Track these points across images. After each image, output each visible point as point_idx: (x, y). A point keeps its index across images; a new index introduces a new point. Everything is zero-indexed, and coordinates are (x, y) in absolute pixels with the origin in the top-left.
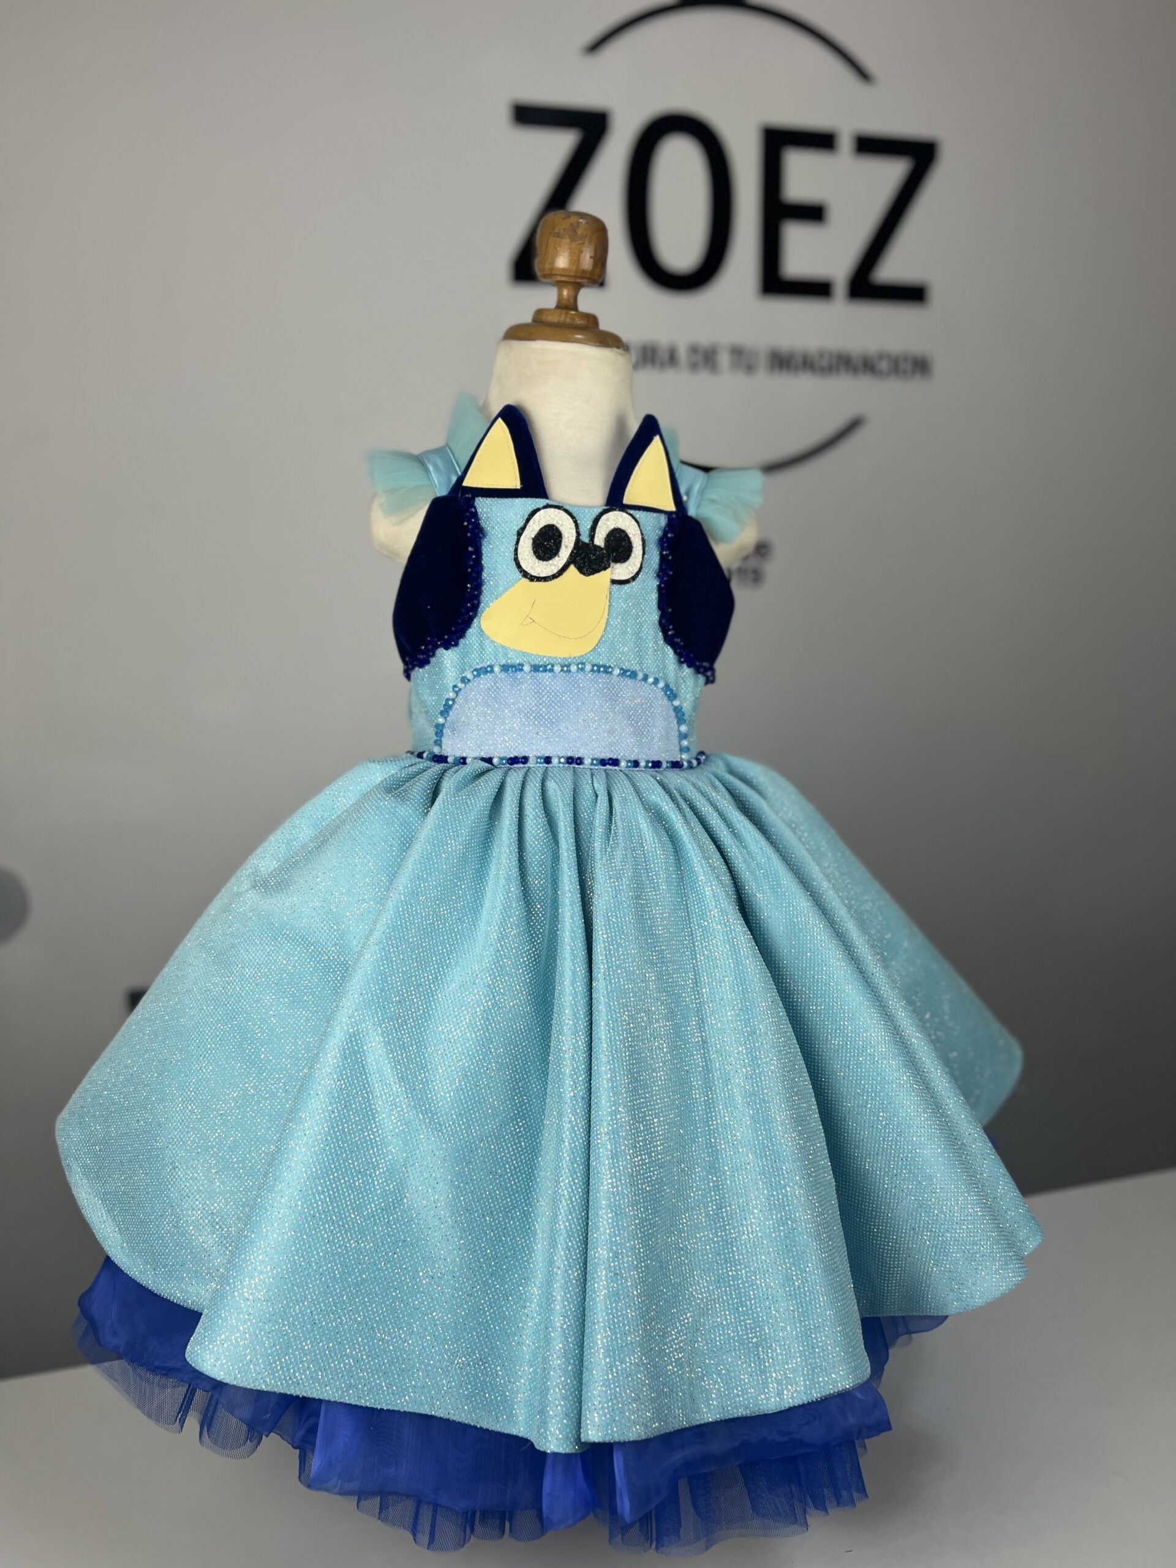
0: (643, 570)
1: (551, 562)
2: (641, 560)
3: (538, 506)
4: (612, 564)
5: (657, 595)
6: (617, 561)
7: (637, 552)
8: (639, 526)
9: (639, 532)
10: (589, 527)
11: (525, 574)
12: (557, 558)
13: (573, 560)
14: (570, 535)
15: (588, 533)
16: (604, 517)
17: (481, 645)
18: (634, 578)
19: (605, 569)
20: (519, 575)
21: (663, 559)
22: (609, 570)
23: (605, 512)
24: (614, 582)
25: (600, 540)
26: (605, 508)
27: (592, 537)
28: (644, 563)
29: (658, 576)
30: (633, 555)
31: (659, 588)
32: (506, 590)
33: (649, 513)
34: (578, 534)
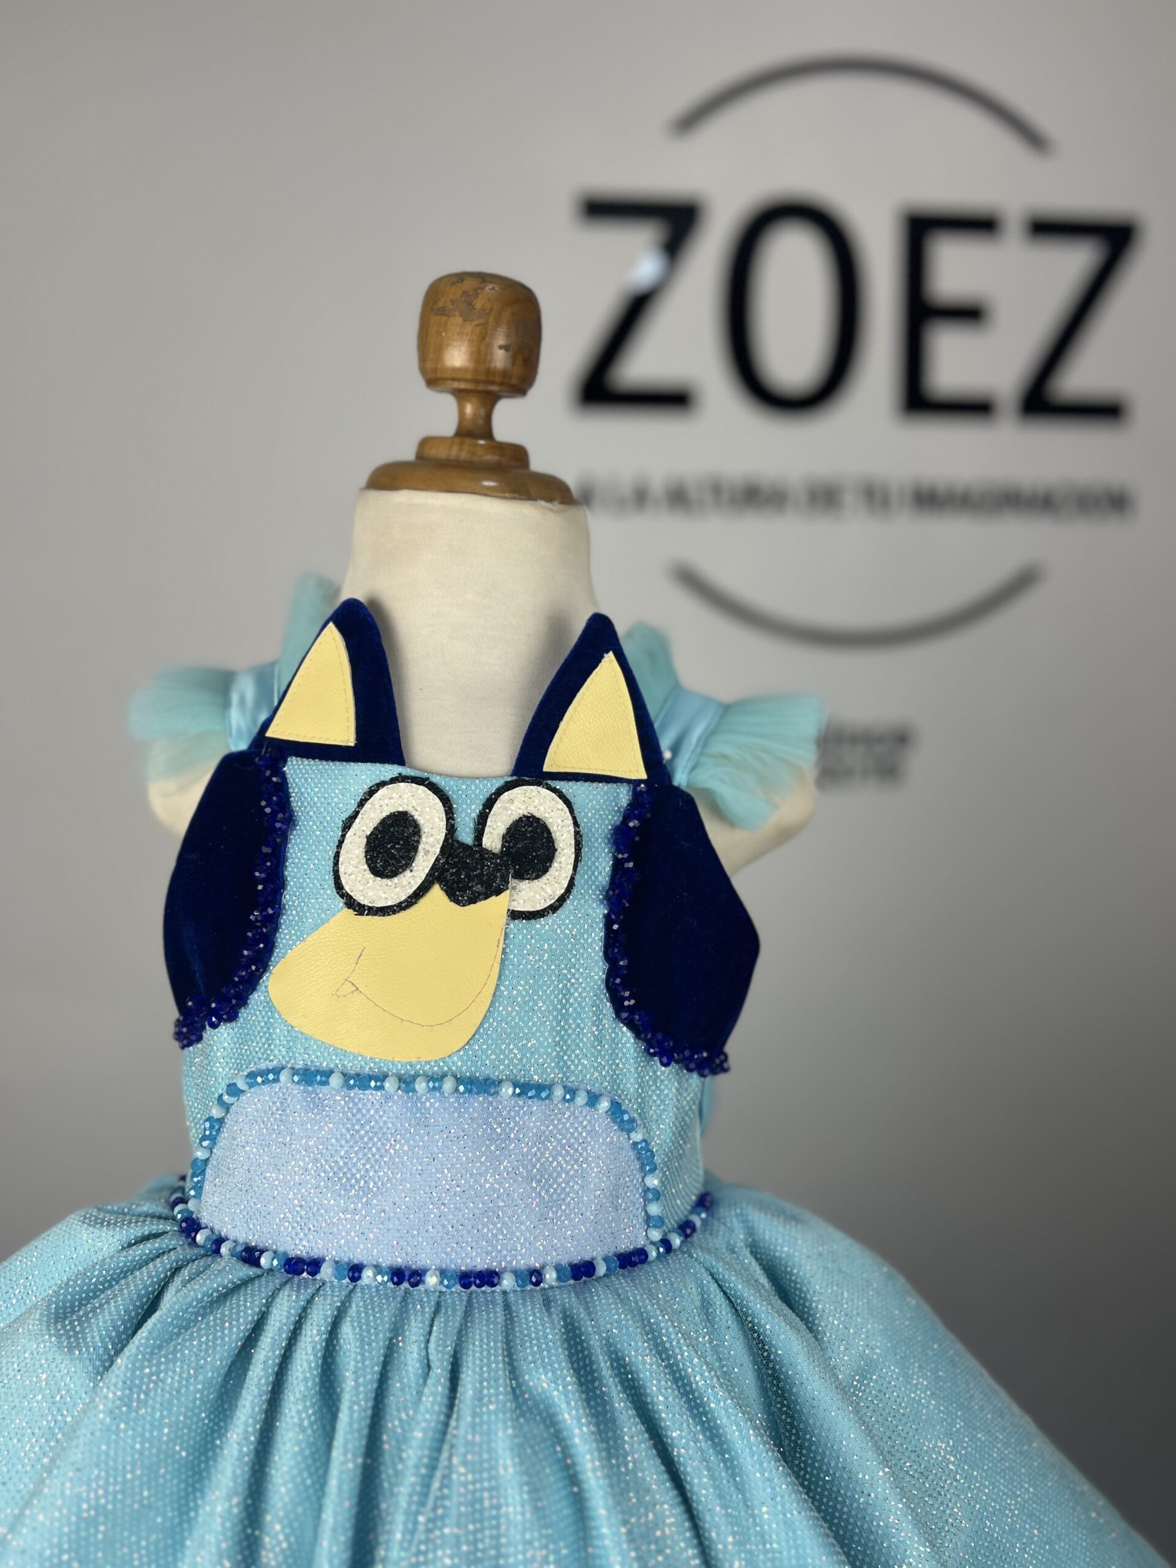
0: (575, 891)
1: (396, 880)
2: (571, 872)
3: (383, 778)
4: (513, 882)
5: (602, 934)
6: (520, 876)
7: (563, 859)
8: (572, 811)
9: (570, 822)
10: (474, 815)
11: (351, 903)
12: (408, 873)
13: (436, 875)
14: (434, 832)
15: (472, 825)
16: (506, 796)
17: (269, 1025)
18: (554, 908)
19: (498, 892)
20: (341, 902)
21: (617, 866)
22: (505, 895)
23: (508, 787)
24: (515, 915)
25: (492, 840)
26: (510, 779)
27: (479, 833)
28: (577, 877)
29: (607, 897)
30: (555, 865)
31: (608, 922)
32: (316, 927)
33: (595, 784)
34: (451, 829)
